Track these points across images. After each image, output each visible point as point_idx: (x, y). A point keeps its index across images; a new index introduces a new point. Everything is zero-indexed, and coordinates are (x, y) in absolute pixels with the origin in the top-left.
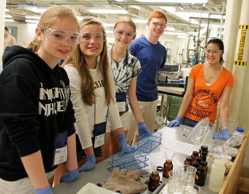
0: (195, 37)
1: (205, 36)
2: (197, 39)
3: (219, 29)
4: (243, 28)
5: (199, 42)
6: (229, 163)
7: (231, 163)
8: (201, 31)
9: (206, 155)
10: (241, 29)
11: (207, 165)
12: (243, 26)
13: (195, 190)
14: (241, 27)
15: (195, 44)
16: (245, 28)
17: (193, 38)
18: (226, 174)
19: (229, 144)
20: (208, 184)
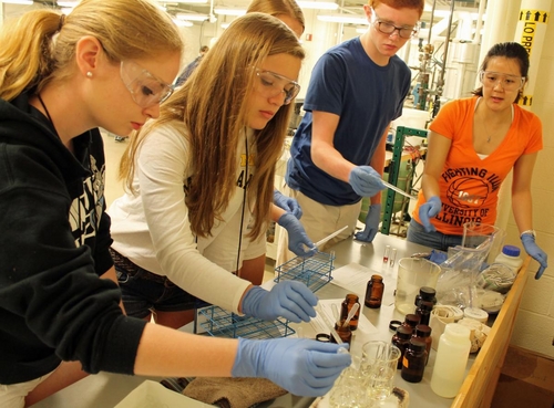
0: (421, 40)
1: (444, 39)
2: (425, 43)
3: (475, 22)
4: (527, 18)
5: (430, 49)
6: (481, 328)
7: (486, 329)
8: (435, 26)
9: (431, 309)
10: (524, 20)
11: (429, 334)
12: (528, 13)
13: (396, 399)
14: (524, 16)
15: (422, 56)
16: (532, 17)
17: (418, 42)
18: (474, 354)
19: (485, 282)
20: (430, 378)
